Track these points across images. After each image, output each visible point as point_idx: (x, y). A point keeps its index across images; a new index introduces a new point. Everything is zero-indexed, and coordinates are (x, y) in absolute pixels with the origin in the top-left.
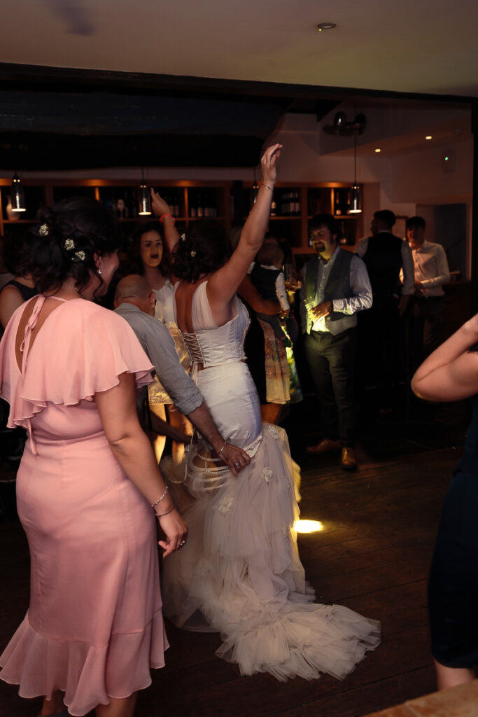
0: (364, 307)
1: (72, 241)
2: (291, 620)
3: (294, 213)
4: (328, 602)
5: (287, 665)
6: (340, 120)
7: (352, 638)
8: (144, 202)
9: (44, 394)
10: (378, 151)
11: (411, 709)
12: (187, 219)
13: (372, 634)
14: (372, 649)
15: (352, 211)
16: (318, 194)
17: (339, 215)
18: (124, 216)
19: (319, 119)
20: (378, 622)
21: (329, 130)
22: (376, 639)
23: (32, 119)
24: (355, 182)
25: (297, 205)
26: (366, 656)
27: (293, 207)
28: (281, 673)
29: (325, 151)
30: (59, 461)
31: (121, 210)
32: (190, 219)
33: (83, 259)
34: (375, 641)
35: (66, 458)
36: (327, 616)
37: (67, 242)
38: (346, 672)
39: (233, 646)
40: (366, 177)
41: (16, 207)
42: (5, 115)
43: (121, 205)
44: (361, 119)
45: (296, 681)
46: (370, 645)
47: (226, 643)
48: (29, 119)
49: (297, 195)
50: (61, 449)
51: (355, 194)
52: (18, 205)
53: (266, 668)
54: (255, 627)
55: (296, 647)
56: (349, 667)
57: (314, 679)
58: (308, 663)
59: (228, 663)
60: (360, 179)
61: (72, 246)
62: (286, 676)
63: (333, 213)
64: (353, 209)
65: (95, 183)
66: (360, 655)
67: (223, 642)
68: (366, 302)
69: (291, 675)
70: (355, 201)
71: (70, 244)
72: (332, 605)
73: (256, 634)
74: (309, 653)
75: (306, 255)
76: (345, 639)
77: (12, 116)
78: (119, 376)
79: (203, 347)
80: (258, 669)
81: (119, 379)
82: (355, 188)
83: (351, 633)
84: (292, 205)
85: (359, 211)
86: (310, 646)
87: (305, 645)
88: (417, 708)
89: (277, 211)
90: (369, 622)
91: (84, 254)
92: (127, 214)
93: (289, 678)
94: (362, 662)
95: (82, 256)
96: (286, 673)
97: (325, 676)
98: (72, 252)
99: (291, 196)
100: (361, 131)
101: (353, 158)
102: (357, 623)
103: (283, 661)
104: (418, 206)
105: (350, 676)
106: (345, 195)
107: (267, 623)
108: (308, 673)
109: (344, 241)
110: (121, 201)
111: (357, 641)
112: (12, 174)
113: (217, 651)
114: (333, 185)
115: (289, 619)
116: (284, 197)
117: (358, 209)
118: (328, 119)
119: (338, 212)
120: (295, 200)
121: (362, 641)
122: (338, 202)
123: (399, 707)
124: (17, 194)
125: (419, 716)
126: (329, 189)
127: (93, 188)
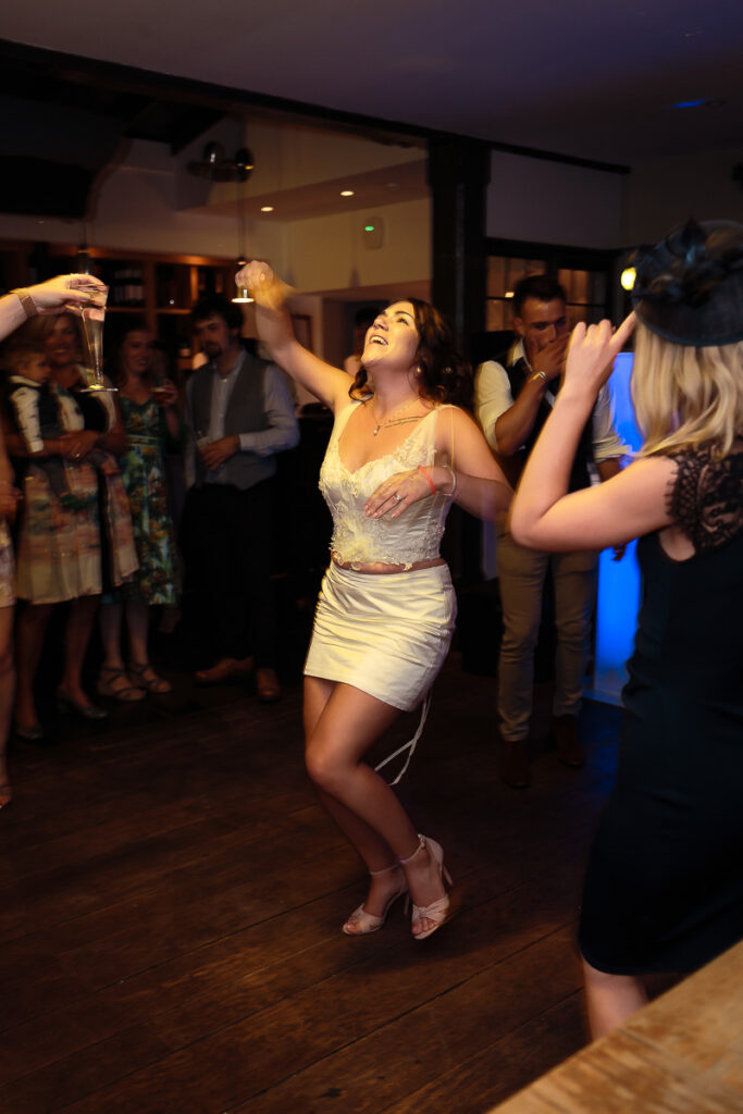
3: (139, 304)
6: (213, 157)
19: (175, 152)
21: (196, 169)
24: (243, 253)
25: (139, 289)
27: (133, 292)
49: (139, 273)
64: (242, 297)
84: (131, 289)
99: (128, 274)
100: (244, 175)
104: (325, 301)
114: (195, 260)
116: (121, 275)
120: (136, 282)
122: (203, 288)
125: (650, 1041)
126: (188, 267)
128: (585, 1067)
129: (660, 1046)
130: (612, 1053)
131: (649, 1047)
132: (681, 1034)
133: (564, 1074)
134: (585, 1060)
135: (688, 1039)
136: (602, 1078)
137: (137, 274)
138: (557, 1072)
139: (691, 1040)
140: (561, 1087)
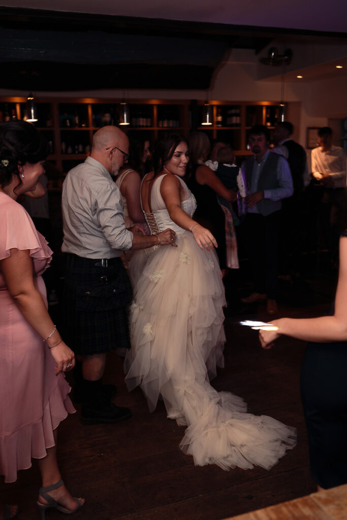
3: (237, 125)
5: (229, 459)
6: (273, 54)
7: (276, 441)
8: (125, 115)
10: (300, 77)
11: (316, 501)
12: (155, 128)
13: (290, 437)
14: (290, 448)
16: (254, 110)
19: (257, 53)
20: (295, 428)
21: (264, 61)
22: (294, 441)
23: (43, 52)
24: (282, 101)
25: (238, 118)
27: (235, 120)
28: (225, 464)
29: (261, 77)
31: (108, 121)
32: (158, 129)
33: (6, 165)
36: (258, 425)
38: (272, 465)
40: (290, 97)
41: (31, 118)
42: (23, 49)
43: (108, 117)
44: (289, 53)
46: (289, 445)
48: (41, 52)
51: (282, 111)
52: (33, 117)
53: (214, 461)
55: (235, 446)
56: (274, 461)
57: (249, 469)
58: (244, 457)
60: (287, 99)
62: (228, 466)
65: (88, 101)
66: (282, 453)
68: (288, 191)
69: (232, 465)
70: (283, 116)
74: (244, 450)
77: (29, 49)
79: (159, 223)
80: (207, 461)
82: (281, 105)
83: (276, 436)
84: (234, 118)
86: (245, 445)
87: (241, 445)
88: (319, 499)
89: (223, 123)
90: (288, 428)
93: (231, 469)
95: (6, 163)
96: (228, 464)
99: (233, 111)
100: (288, 62)
101: (281, 83)
102: (280, 429)
103: (226, 456)
104: (330, 120)
106: (274, 111)
108: (244, 465)
110: (108, 115)
111: (280, 442)
112: (27, 93)
113: (180, 444)
114: (265, 103)
116: (229, 112)
118: (264, 53)
119: (269, 124)
120: (237, 115)
121: (283, 442)
122: (268, 116)
123: (306, 498)
124: (32, 108)
125: (321, 505)
126: (262, 107)
127: (87, 105)
128: (284, 509)
129: (325, 509)
130: (300, 506)
131: (319, 508)
132: (338, 505)
133: (273, 510)
134: (286, 506)
135: (340, 508)
136: (289, 515)
137: (238, 111)
138: (269, 509)
139: (342, 509)
140: (268, 515)
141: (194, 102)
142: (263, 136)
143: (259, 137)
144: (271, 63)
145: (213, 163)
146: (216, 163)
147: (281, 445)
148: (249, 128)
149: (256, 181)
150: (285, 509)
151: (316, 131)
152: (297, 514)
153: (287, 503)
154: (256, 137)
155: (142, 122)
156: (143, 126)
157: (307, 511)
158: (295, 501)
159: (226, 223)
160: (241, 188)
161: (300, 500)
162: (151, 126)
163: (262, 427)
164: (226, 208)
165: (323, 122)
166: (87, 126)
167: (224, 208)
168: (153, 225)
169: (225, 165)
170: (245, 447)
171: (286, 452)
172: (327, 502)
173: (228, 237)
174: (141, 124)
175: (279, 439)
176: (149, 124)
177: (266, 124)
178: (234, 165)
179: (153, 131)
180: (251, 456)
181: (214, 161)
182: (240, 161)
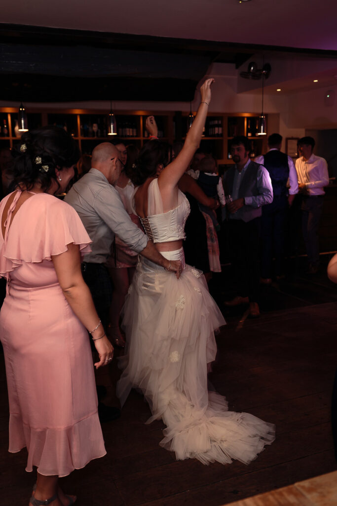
0: (267, 202)
1: (40, 159)
2: (212, 423)
3: (218, 135)
4: (239, 410)
5: (208, 454)
6: (252, 68)
7: (255, 436)
8: (112, 126)
9: (19, 255)
10: (279, 90)
11: (299, 488)
12: (142, 138)
13: (269, 433)
14: (269, 443)
15: (259, 134)
16: (235, 121)
17: (250, 137)
18: (97, 136)
19: (237, 67)
20: (273, 425)
21: (244, 75)
22: (272, 436)
23: (34, 65)
24: (262, 113)
25: (220, 129)
26: (265, 449)
27: (218, 130)
28: (205, 459)
29: (242, 90)
30: (28, 301)
31: (95, 131)
32: (144, 138)
33: (47, 171)
34: (271, 438)
35: (32, 300)
36: (238, 420)
37: (37, 159)
38: (251, 460)
39: (171, 440)
40: (268, 110)
41: (21, 128)
42: (14, 62)
43: (95, 128)
44: (268, 67)
45: (215, 464)
46: (268, 441)
47: (167, 437)
48: (31, 65)
49: (220, 122)
50: (29, 293)
51: (261, 122)
52: (23, 127)
53: (194, 456)
54: (187, 427)
55: (215, 441)
56: (253, 456)
57: (228, 464)
58: (223, 452)
59: (167, 451)
60: (266, 111)
61: (40, 162)
62: (208, 461)
63: (245, 135)
64: (260, 132)
65: (77, 112)
66: (261, 448)
67: (165, 437)
68: (268, 199)
69: (212, 460)
70: (262, 127)
71: (39, 160)
72: (241, 412)
73: (188, 432)
74: (225, 445)
75: (225, 165)
76: (250, 437)
77: (20, 62)
78: (67, 245)
79: (153, 228)
80: (188, 456)
81: (68, 247)
82: (262, 117)
83: (255, 432)
84: (216, 129)
85: (265, 134)
86: (226, 441)
87: (222, 440)
88: (303, 487)
89: (206, 133)
90: (267, 425)
91: (48, 167)
92: (99, 134)
93: (210, 463)
94: (261, 453)
95: (46, 169)
96: (208, 459)
97: (235, 462)
98: (40, 166)
99: (216, 122)
100: (267, 76)
101: (262, 95)
102: (258, 425)
103: (205, 450)
104: (307, 130)
105: (253, 462)
106: (255, 122)
107: (196, 425)
108: (224, 460)
109: (253, 155)
110: (95, 125)
111: (259, 437)
112: (19, 104)
113: (160, 443)
114: (246, 115)
115: (211, 422)
116: (212, 123)
117: (264, 132)
118: (244, 68)
119: (249, 135)
120: (218, 126)
121: (262, 438)
122: (249, 127)
123: (291, 486)
124: (23, 119)
125: (305, 493)
126: (243, 118)
127: (76, 115)
129: (309, 496)
130: (285, 494)
131: (303, 495)
132: (321, 493)
133: (260, 498)
134: (273, 495)
135: (323, 496)
136: (276, 503)
138: (257, 497)
139: (324, 496)
140: (256, 503)
141: (178, 114)
142: (242, 147)
143: (237, 147)
144: (250, 76)
145: (195, 172)
146: (198, 172)
147: (260, 440)
148: (231, 138)
149: (237, 189)
150: (271, 497)
151: (295, 142)
152: (282, 501)
153: (273, 492)
154: (236, 147)
155: (129, 132)
156: (129, 136)
157: (292, 499)
158: (281, 490)
159: (207, 229)
160: (220, 196)
161: (285, 488)
162: (136, 136)
163: (241, 423)
164: (207, 215)
165: (301, 133)
166: (76, 135)
167: (205, 215)
168: (148, 230)
169: (206, 173)
170: (224, 442)
171: (264, 447)
172: (310, 490)
173: (209, 242)
174: (128, 134)
175: (257, 435)
176: (135, 134)
177: (247, 134)
178: (214, 175)
179: (140, 140)
180: (230, 451)
181: (197, 170)
182: (222, 170)
